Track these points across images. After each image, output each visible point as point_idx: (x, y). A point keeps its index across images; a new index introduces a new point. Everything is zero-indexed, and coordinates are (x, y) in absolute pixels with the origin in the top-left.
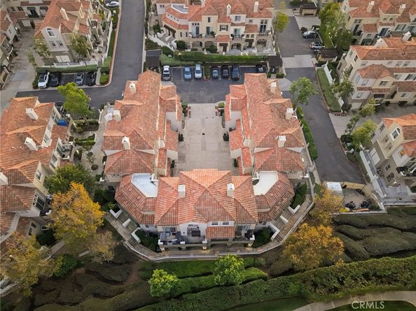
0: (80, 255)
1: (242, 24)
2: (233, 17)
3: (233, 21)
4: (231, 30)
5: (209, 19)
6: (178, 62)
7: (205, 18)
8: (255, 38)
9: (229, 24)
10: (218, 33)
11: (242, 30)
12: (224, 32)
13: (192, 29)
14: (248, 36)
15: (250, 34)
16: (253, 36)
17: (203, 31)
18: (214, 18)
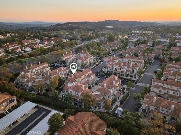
0: (50, 95)
1: (125, 69)
2: (123, 66)
3: (123, 68)
4: (122, 70)
5: (116, 66)
6: (104, 75)
7: (115, 65)
8: (129, 74)
9: (121, 68)
10: (118, 70)
11: (125, 71)
12: (119, 70)
13: (111, 68)
14: (127, 73)
15: (128, 72)
16: (128, 73)
17: (114, 69)
18: (117, 66)
